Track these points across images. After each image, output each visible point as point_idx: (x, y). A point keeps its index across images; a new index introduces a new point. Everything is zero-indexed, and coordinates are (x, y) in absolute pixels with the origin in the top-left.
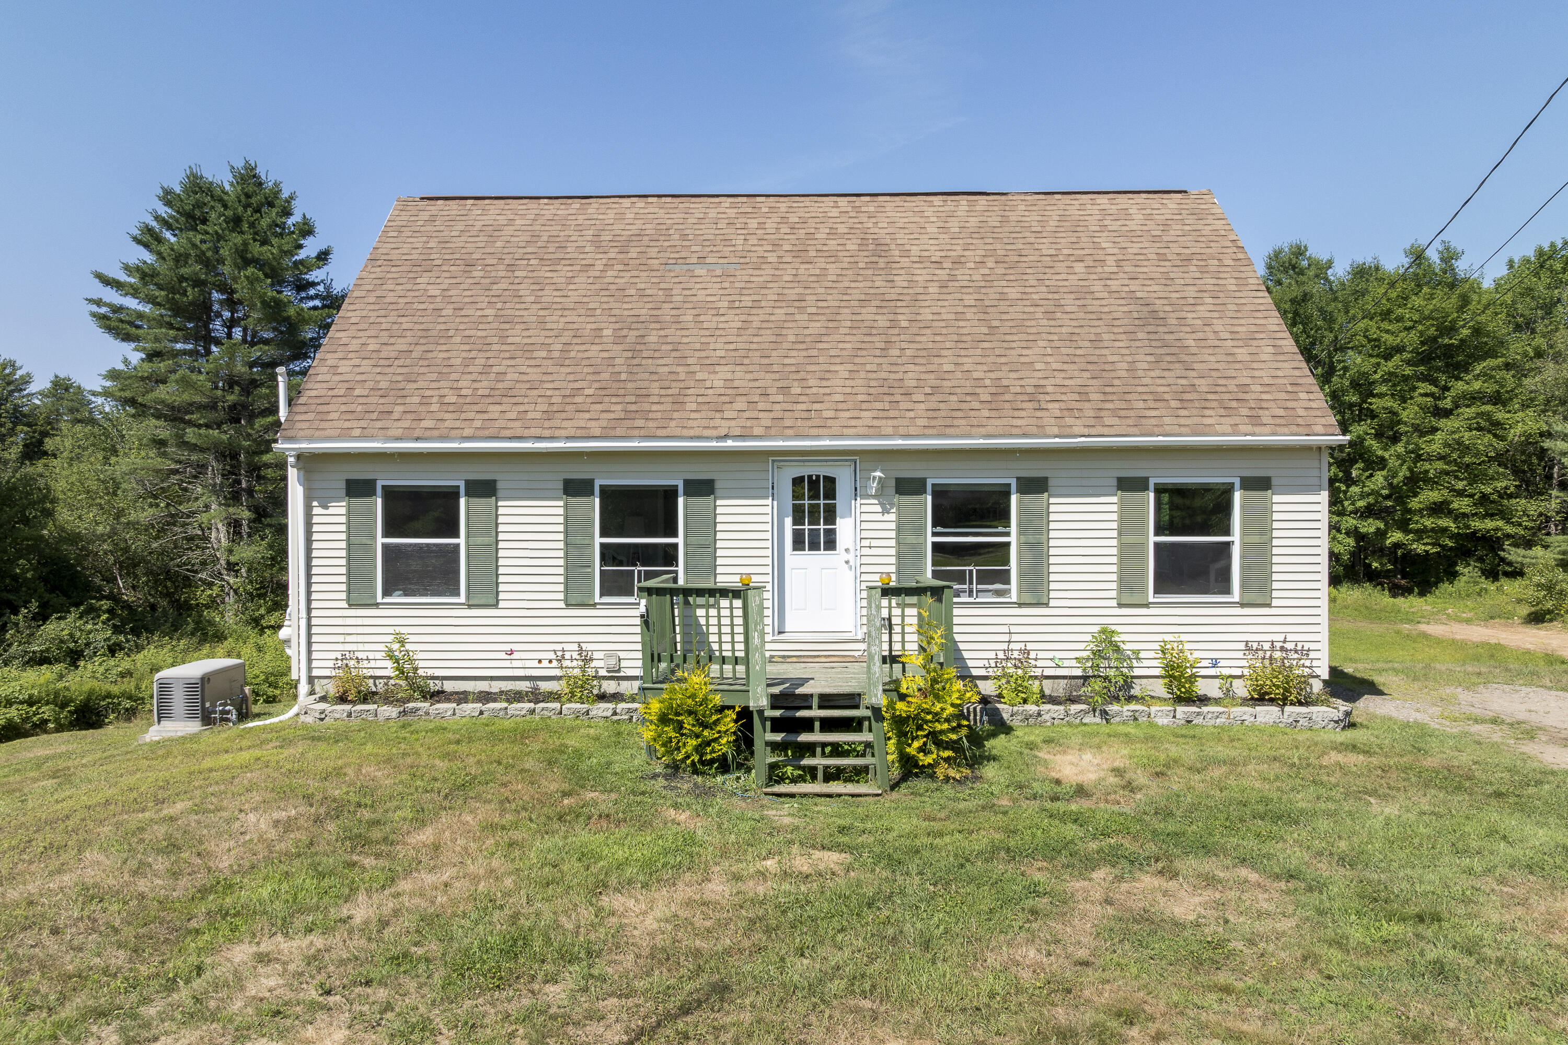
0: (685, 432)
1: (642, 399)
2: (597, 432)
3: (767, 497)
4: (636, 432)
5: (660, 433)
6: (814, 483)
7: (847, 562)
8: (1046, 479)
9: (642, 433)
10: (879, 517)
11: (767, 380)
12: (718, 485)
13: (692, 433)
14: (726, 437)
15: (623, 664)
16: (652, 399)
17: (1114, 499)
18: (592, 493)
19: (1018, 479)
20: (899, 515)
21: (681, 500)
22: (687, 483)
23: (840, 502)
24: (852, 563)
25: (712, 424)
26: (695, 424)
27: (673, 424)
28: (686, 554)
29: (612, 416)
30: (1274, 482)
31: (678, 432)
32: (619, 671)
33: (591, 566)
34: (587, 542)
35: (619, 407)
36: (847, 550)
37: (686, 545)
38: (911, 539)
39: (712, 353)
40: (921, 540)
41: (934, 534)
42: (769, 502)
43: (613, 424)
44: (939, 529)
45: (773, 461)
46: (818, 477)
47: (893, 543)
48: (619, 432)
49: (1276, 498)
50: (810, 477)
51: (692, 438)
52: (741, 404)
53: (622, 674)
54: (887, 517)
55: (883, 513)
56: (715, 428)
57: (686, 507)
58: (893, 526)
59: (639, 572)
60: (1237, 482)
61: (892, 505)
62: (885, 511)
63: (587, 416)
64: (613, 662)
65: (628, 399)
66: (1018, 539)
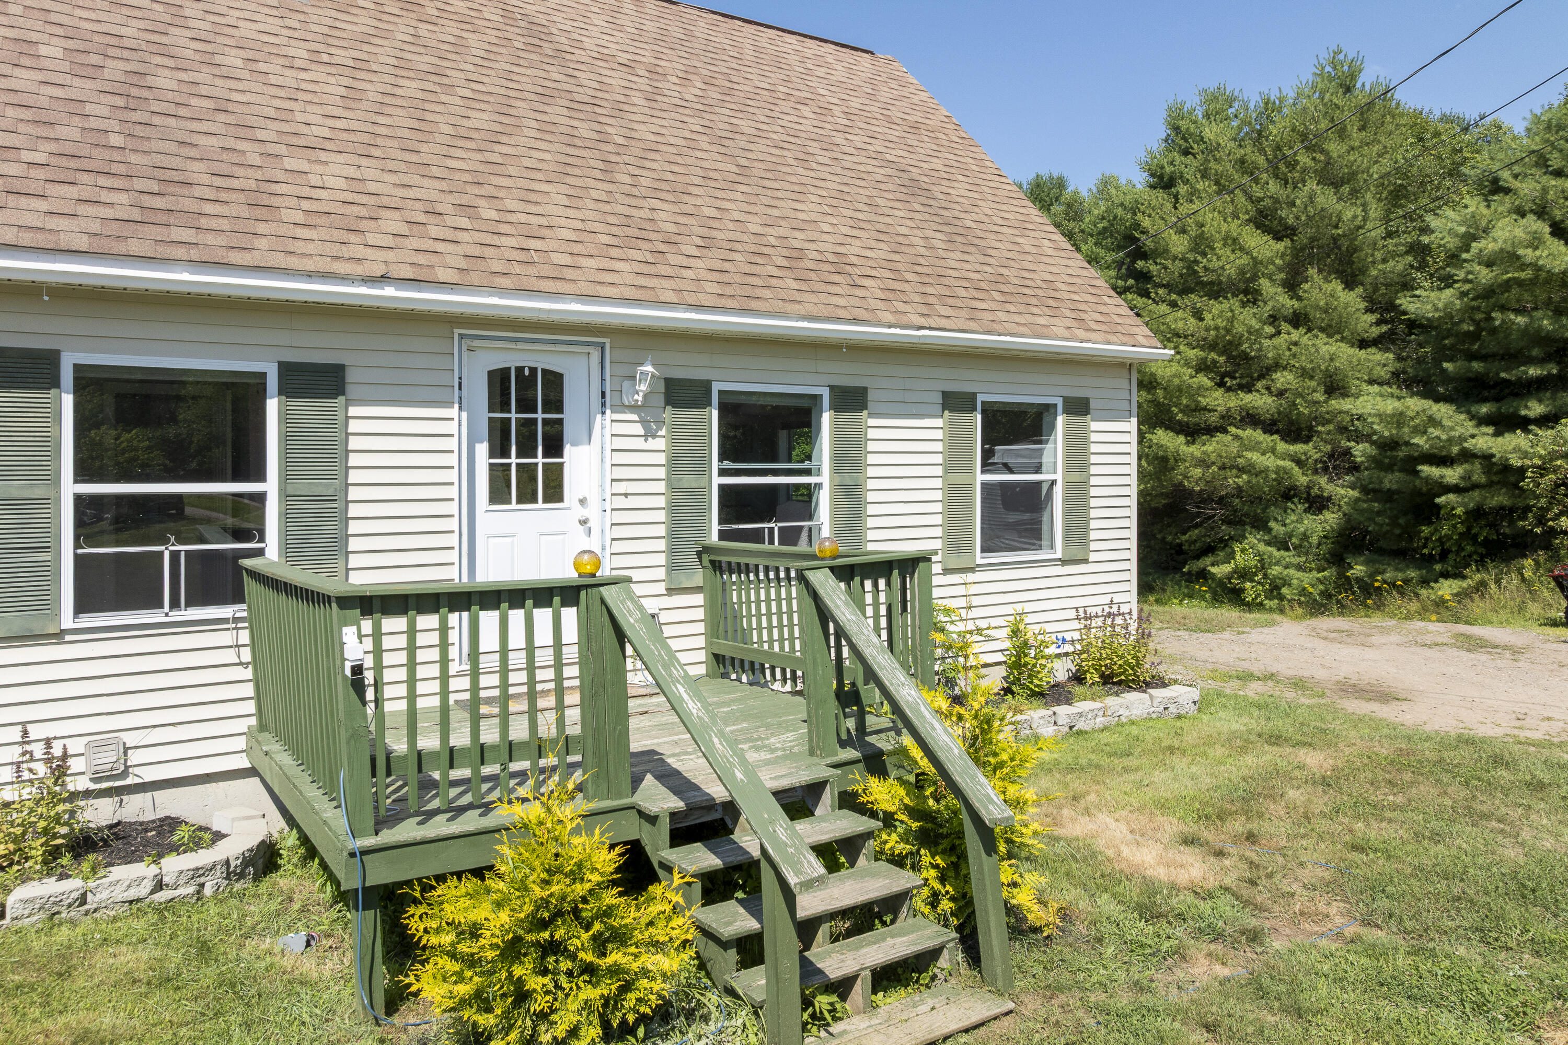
0: (293, 262)
1: (172, 189)
2: (82, 243)
3: (449, 404)
4: (180, 252)
5: (235, 257)
6: (526, 379)
7: (583, 522)
8: (864, 390)
9: (194, 254)
10: (639, 443)
11: (429, 190)
12: (352, 376)
13: (310, 265)
14: (384, 279)
15: (135, 757)
16: (198, 192)
17: (939, 422)
18: (54, 382)
19: (832, 388)
20: (673, 439)
21: (272, 406)
22: (286, 369)
23: (571, 417)
24: (594, 524)
25: (345, 251)
26: (310, 248)
27: (261, 243)
28: (284, 515)
29: (108, 213)
30: (1093, 404)
31: (279, 260)
32: (125, 774)
33: (51, 546)
34: (39, 492)
35: (123, 198)
36: (582, 502)
37: (284, 495)
38: (689, 481)
39: (304, 129)
40: (703, 482)
41: (723, 472)
42: (454, 412)
43: (113, 229)
44: (727, 464)
45: (461, 336)
46: (533, 370)
47: (661, 487)
48: (134, 247)
49: (1094, 426)
50: (520, 370)
51: (309, 275)
52: (392, 223)
53: (129, 781)
54: (653, 444)
55: (646, 437)
56: (360, 260)
57: (283, 418)
58: (661, 459)
59: (175, 556)
60: (1059, 402)
61: (660, 423)
62: (649, 434)
63: (43, 205)
64: (108, 758)
65: (139, 184)
66: (831, 480)
